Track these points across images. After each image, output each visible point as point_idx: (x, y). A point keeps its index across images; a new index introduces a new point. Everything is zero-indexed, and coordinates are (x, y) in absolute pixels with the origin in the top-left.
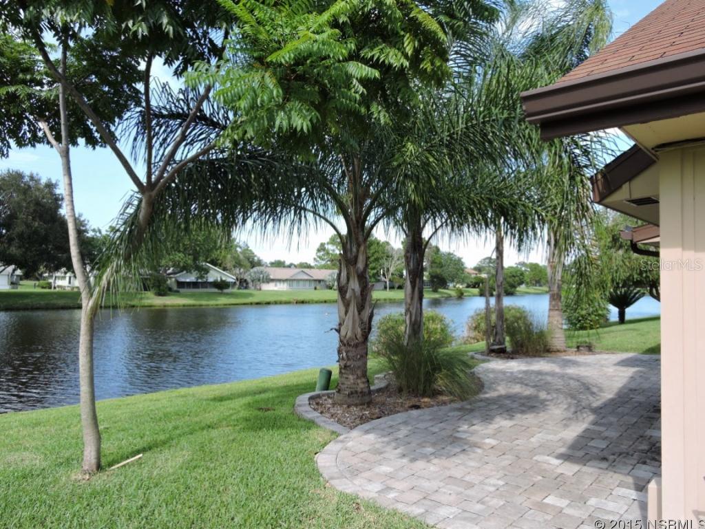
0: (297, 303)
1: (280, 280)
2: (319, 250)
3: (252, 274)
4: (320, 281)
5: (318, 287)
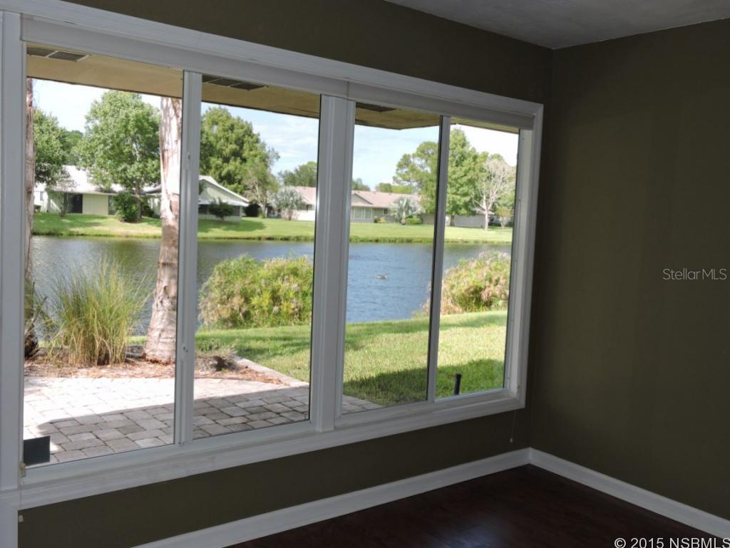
2: (400, 166)
3: (278, 197)
5: (383, 219)
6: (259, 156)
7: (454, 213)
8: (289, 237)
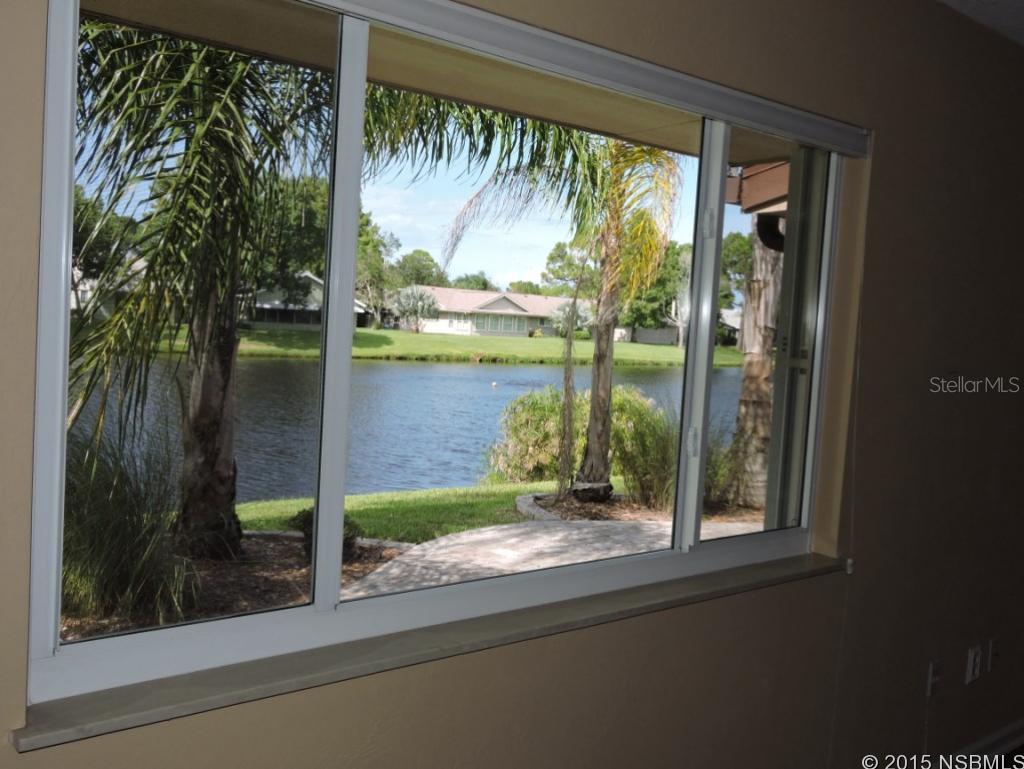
0: (481, 361)
1: (458, 315)
2: (552, 259)
3: (403, 300)
4: (542, 320)
5: (538, 332)
6: (371, 244)
7: (637, 325)
8: (427, 356)
